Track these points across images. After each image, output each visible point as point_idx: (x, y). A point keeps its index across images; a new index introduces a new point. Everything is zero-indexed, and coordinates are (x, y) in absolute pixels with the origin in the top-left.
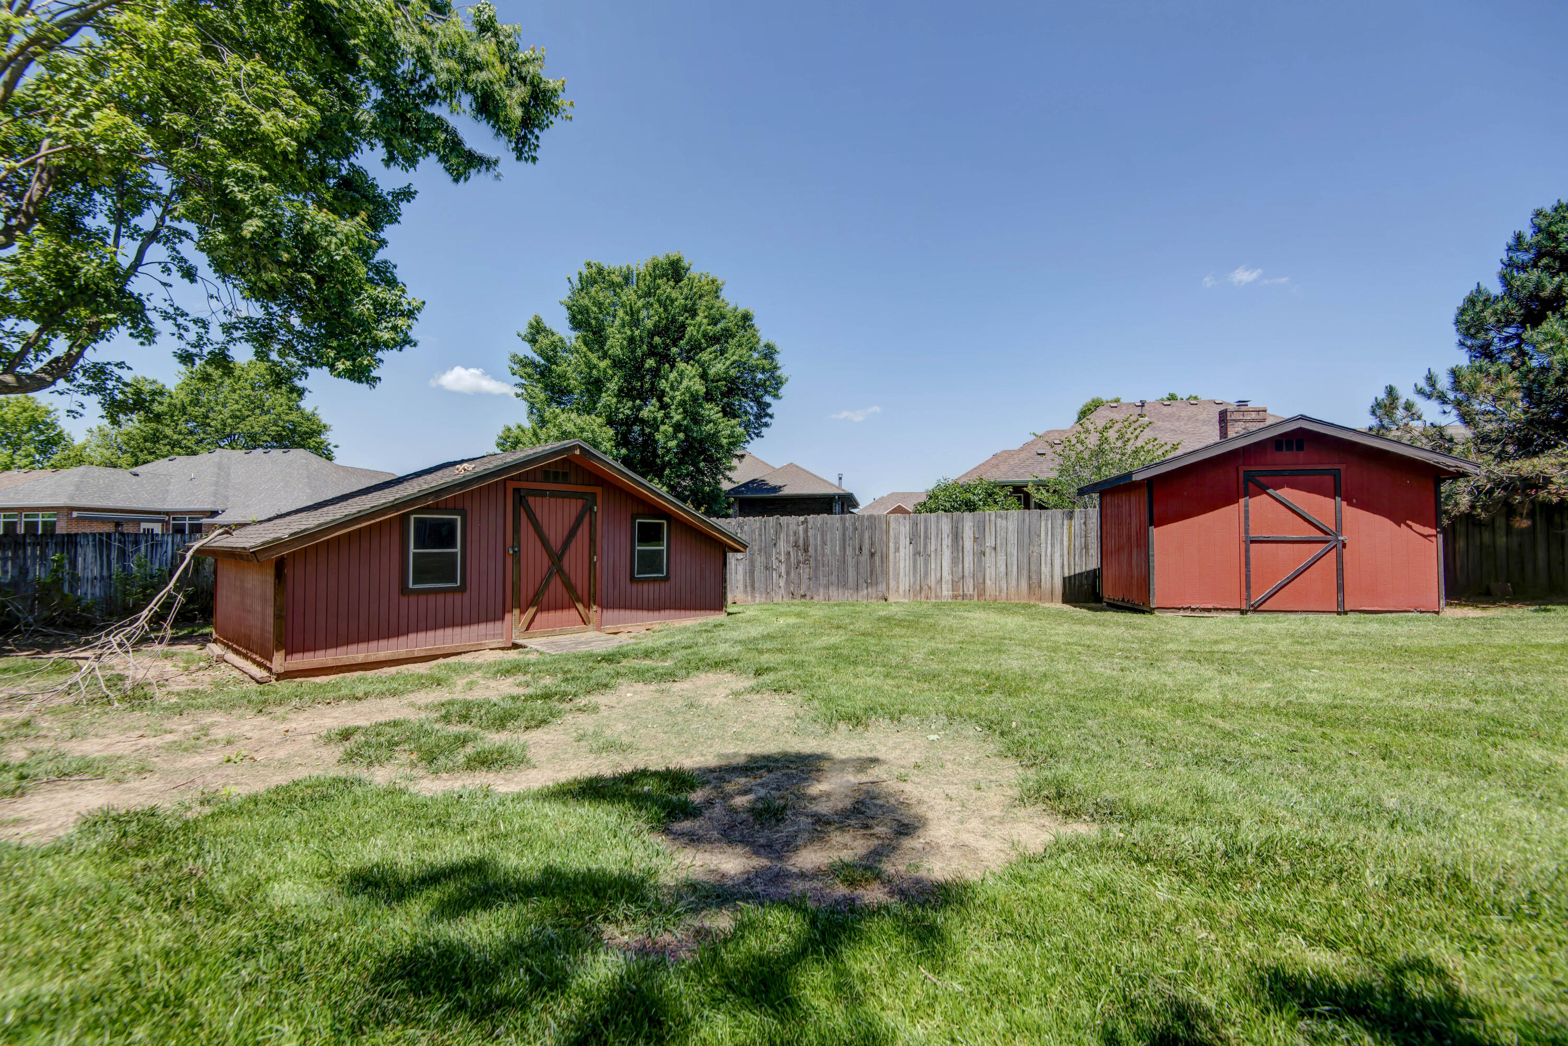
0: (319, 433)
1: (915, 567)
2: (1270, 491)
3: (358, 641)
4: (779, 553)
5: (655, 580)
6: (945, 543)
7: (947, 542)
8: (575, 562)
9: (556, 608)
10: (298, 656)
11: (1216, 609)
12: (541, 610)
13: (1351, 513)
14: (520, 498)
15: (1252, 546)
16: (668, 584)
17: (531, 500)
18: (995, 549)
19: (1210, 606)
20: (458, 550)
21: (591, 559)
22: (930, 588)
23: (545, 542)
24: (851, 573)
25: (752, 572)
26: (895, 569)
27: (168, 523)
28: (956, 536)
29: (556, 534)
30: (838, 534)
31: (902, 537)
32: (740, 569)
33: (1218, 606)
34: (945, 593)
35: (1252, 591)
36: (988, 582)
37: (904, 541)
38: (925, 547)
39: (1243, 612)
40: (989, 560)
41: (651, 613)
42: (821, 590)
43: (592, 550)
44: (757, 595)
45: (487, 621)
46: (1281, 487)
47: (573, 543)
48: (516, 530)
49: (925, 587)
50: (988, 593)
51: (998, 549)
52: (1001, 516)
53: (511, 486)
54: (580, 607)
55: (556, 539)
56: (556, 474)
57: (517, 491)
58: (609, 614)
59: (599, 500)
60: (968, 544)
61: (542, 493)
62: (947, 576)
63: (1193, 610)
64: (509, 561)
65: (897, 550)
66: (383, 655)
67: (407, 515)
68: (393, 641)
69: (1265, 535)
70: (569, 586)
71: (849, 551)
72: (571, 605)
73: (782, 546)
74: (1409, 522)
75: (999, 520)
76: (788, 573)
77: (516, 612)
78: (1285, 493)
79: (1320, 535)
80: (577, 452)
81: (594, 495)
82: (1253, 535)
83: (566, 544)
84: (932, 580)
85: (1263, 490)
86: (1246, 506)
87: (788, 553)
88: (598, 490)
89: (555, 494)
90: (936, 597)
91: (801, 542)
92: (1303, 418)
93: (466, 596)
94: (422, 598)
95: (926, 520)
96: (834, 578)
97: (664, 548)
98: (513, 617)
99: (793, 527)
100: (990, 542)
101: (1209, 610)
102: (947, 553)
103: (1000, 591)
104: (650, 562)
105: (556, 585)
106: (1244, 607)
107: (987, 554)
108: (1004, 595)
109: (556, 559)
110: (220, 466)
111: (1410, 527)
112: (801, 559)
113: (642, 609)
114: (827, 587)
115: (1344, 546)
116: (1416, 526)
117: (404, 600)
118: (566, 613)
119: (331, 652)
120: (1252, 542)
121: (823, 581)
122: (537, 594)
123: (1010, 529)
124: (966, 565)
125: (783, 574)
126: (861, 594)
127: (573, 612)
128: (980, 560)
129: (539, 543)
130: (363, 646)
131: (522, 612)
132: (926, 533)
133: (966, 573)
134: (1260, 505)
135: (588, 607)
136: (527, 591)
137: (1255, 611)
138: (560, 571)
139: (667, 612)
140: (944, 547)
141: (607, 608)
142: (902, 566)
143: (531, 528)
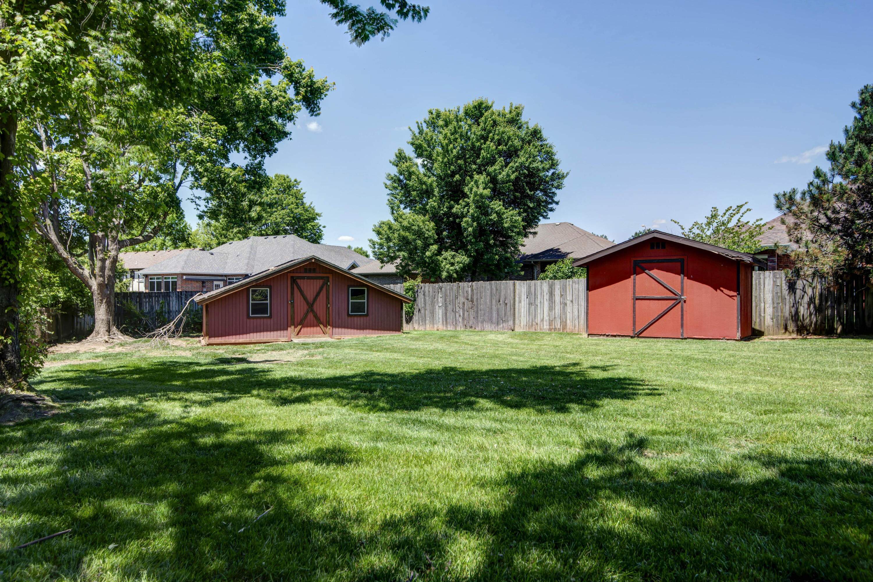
0: (314, 219)
1: (529, 311)
2: (647, 271)
3: (232, 335)
4: (459, 303)
5: (360, 316)
6: (545, 298)
7: (546, 297)
8: (319, 307)
9: (310, 326)
10: (213, 339)
11: (619, 336)
12: (303, 326)
13: (689, 283)
14: (294, 280)
15: (637, 301)
16: (368, 318)
17: (299, 281)
18: (572, 301)
19: (615, 334)
20: (268, 302)
21: (327, 305)
22: (537, 324)
23: (305, 299)
24: (495, 314)
25: (446, 314)
26: (519, 312)
27: (226, 281)
28: (551, 294)
29: (310, 294)
30: (488, 292)
31: (523, 295)
32: (441, 311)
33: (619, 334)
34: (545, 327)
35: (637, 326)
36: (568, 321)
37: (524, 297)
38: (535, 301)
39: (632, 337)
40: (569, 309)
41: (358, 331)
42: (480, 324)
43: (328, 302)
44: (449, 326)
45: (280, 330)
46: (652, 269)
47: (318, 299)
48: (292, 293)
49: (534, 323)
50: (568, 327)
51: (574, 301)
52: (575, 282)
53: (290, 275)
54: (322, 326)
55: (310, 297)
56: (310, 269)
57: (292, 277)
58: (336, 330)
59: (331, 280)
60: (557, 298)
61: (303, 278)
62: (546, 318)
63: (607, 336)
64: (289, 306)
65: (520, 302)
66: (241, 341)
67: (248, 289)
68: (245, 336)
69: (643, 296)
70: (316, 317)
71: (494, 302)
72: (317, 326)
73: (461, 299)
74: (722, 288)
75: (574, 284)
76: (464, 314)
77: (293, 327)
78: (655, 273)
79: (672, 296)
80: (313, 261)
81: (328, 277)
82: (638, 295)
83: (315, 299)
84: (538, 320)
85: (643, 272)
86: (634, 279)
87: (464, 303)
88: (330, 276)
89: (309, 278)
90: (540, 329)
91: (470, 298)
92: (655, 231)
93: (272, 320)
94: (255, 320)
95: (535, 285)
96: (486, 318)
97: (366, 301)
98: (291, 329)
99: (466, 289)
100: (569, 298)
101: (615, 336)
102: (546, 304)
103: (575, 327)
104: (358, 308)
105: (311, 316)
106: (632, 335)
107: (568, 305)
108: (577, 328)
109: (311, 306)
110: (252, 247)
111: (722, 291)
112: (470, 307)
113: (354, 328)
114: (482, 322)
115: (685, 302)
116: (725, 291)
117: (248, 320)
118: (315, 328)
119: (224, 338)
120: (637, 299)
121: (480, 319)
122: (301, 320)
123: (580, 289)
124: (557, 311)
125: (461, 314)
126: (500, 327)
127: (318, 328)
128: (564, 308)
129: (302, 298)
130: (234, 337)
131: (295, 327)
132: (535, 292)
133: (556, 316)
134: (642, 279)
135: (326, 327)
136: (298, 318)
137: (638, 337)
138: (312, 311)
139: (368, 331)
140: (545, 300)
141: (336, 327)
142: (522, 311)
143: (299, 294)
